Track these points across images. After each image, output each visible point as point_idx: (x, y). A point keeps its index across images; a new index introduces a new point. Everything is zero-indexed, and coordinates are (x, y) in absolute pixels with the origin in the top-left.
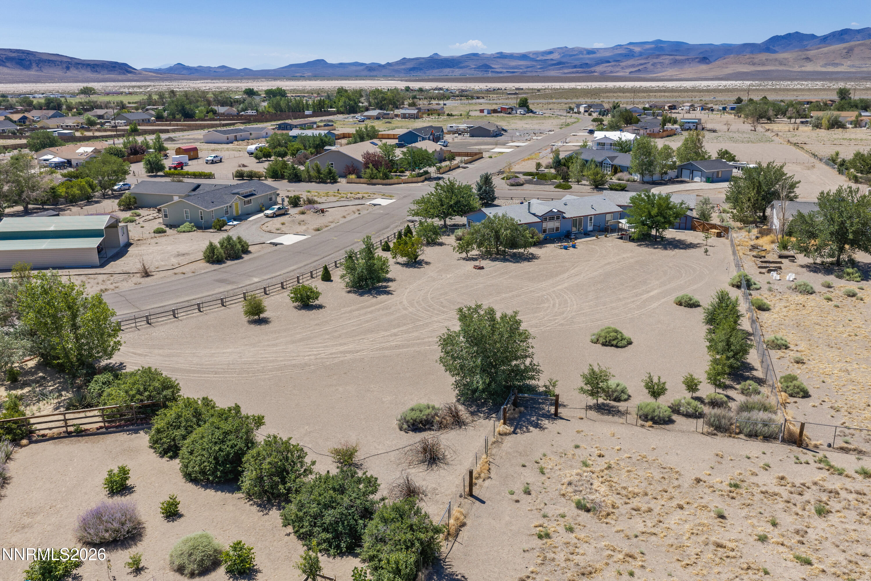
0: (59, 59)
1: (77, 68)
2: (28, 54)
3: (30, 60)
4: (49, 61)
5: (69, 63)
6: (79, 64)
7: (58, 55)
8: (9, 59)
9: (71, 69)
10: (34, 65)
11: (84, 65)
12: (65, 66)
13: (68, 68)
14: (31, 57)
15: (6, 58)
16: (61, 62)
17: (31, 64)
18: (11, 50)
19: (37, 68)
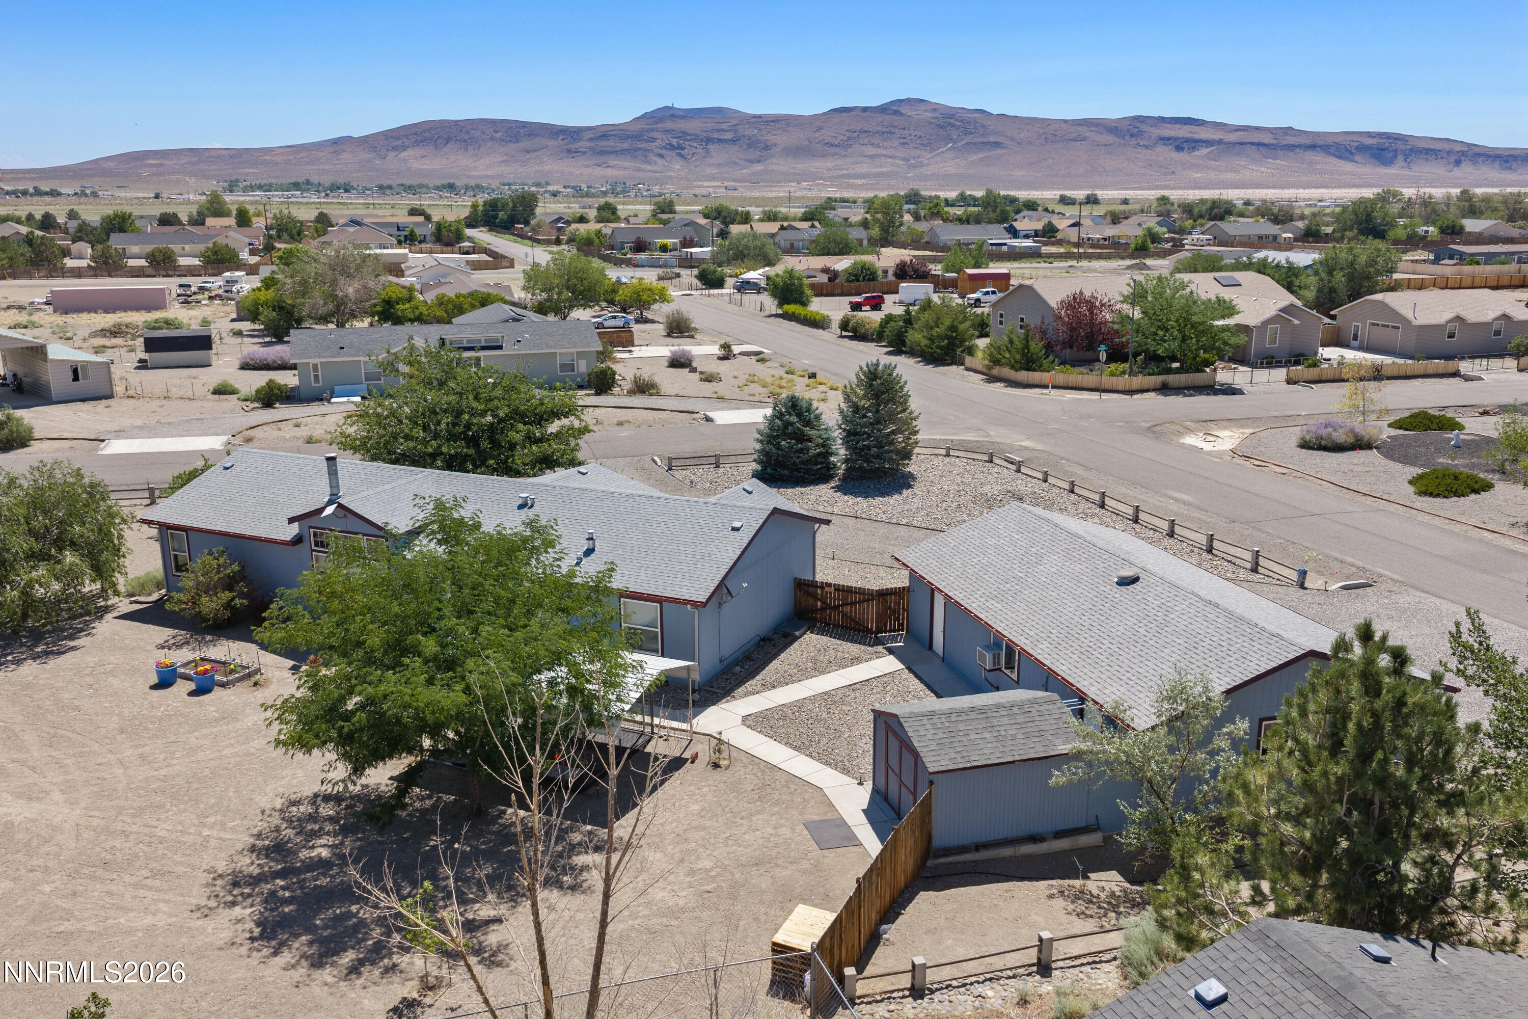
0: (1447, 146)
1: (1475, 163)
2: (1396, 139)
3: (1396, 151)
4: (1428, 151)
5: (1463, 153)
6: (1480, 155)
7: (1448, 140)
8: (1362, 149)
9: (1463, 165)
10: (1400, 158)
11: (1489, 156)
12: (1452, 159)
13: (1458, 163)
14: (1400, 145)
15: (1357, 148)
16: (1449, 152)
17: (1395, 156)
18: (1369, 135)
19: (1403, 164)
